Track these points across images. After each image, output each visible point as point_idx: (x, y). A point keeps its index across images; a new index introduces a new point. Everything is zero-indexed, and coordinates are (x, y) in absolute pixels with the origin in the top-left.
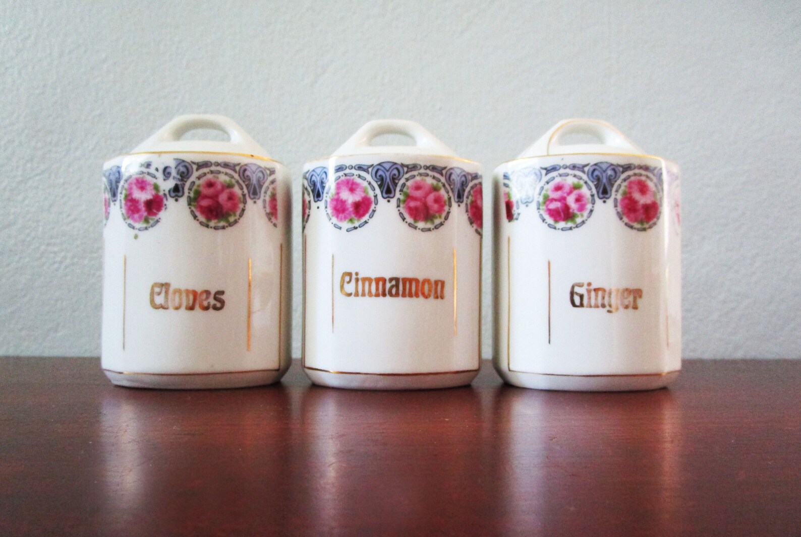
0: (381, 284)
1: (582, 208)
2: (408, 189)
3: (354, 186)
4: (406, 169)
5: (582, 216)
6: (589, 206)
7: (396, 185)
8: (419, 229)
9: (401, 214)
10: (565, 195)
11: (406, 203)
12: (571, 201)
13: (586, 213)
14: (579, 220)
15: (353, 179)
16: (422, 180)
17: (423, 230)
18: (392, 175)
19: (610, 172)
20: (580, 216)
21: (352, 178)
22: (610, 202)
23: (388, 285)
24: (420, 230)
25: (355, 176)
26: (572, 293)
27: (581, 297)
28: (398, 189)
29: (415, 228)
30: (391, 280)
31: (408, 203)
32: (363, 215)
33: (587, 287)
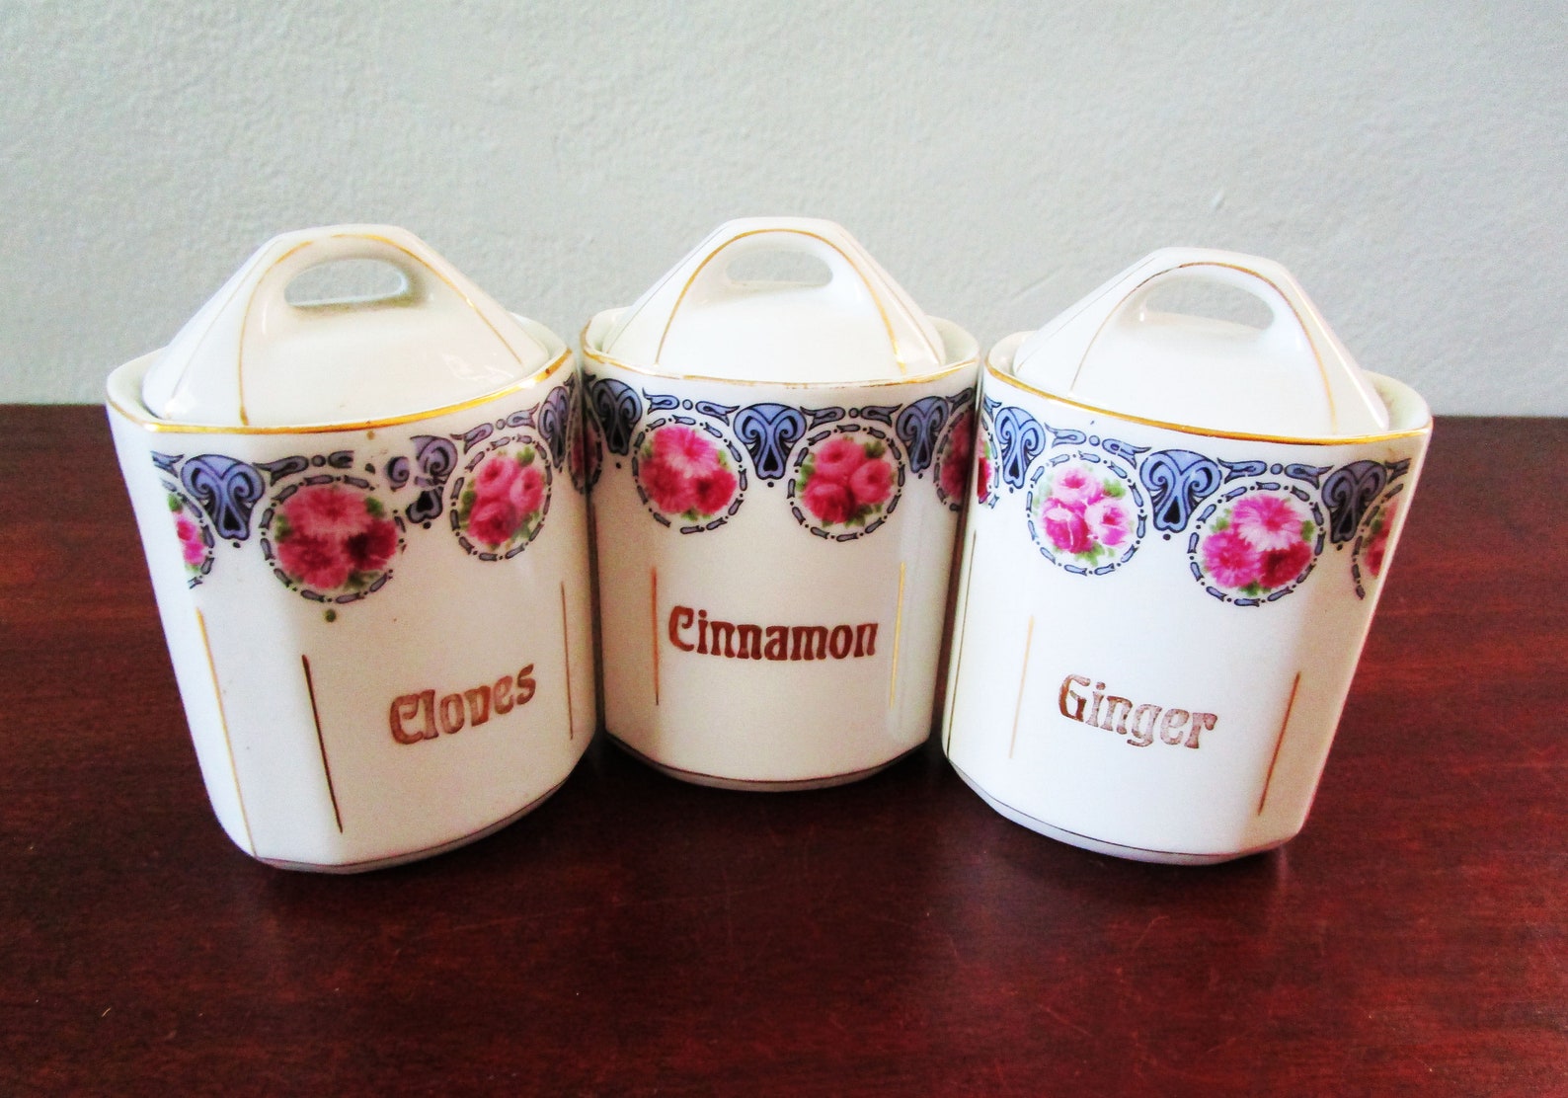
0: (750, 637)
1: (1114, 538)
2: (812, 460)
3: (695, 447)
4: (810, 420)
5: (1112, 554)
6: (1130, 539)
7: (787, 452)
8: (833, 537)
9: (796, 510)
10: (1085, 501)
11: (808, 489)
12: (1094, 516)
13: (1120, 551)
14: (1103, 560)
15: (694, 432)
16: (845, 439)
17: (839, 539)
18: (778, 431)
19: (1194, 475)
20: (1107, 553)
21: (692, 428)
22: (1181, 540)
23: (765, 640)
24: (835, 540)
25: (697, 426)
26: (1064, 692)
27: (1082, 703)
28: (792, 459)
29: (825, 536)
30: (771, 631)
31: (812, 488)
32: (716, 507)
33: (1095, 690)
